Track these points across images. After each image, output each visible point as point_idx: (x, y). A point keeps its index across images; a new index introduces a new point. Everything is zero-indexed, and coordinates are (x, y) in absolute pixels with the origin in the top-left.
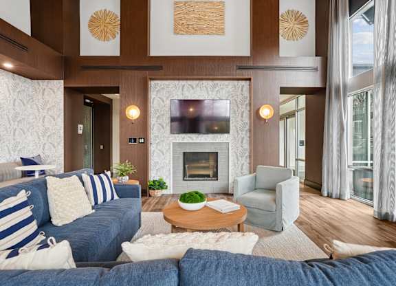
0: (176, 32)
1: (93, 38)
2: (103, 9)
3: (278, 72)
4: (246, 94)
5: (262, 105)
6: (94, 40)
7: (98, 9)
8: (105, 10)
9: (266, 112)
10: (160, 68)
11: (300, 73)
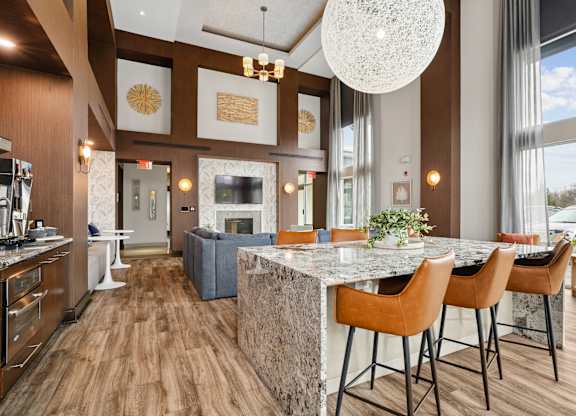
0: (219, 118)
1: (132, 110)
2: (144, 84)
3: (297, 159)
4: (274, 173)
5: (286, 182)
6: (132, 112)
7: (137, 83)
8: (145, 86)
9: (289, 188)
10: (208, 149)
11: (312, 161)
